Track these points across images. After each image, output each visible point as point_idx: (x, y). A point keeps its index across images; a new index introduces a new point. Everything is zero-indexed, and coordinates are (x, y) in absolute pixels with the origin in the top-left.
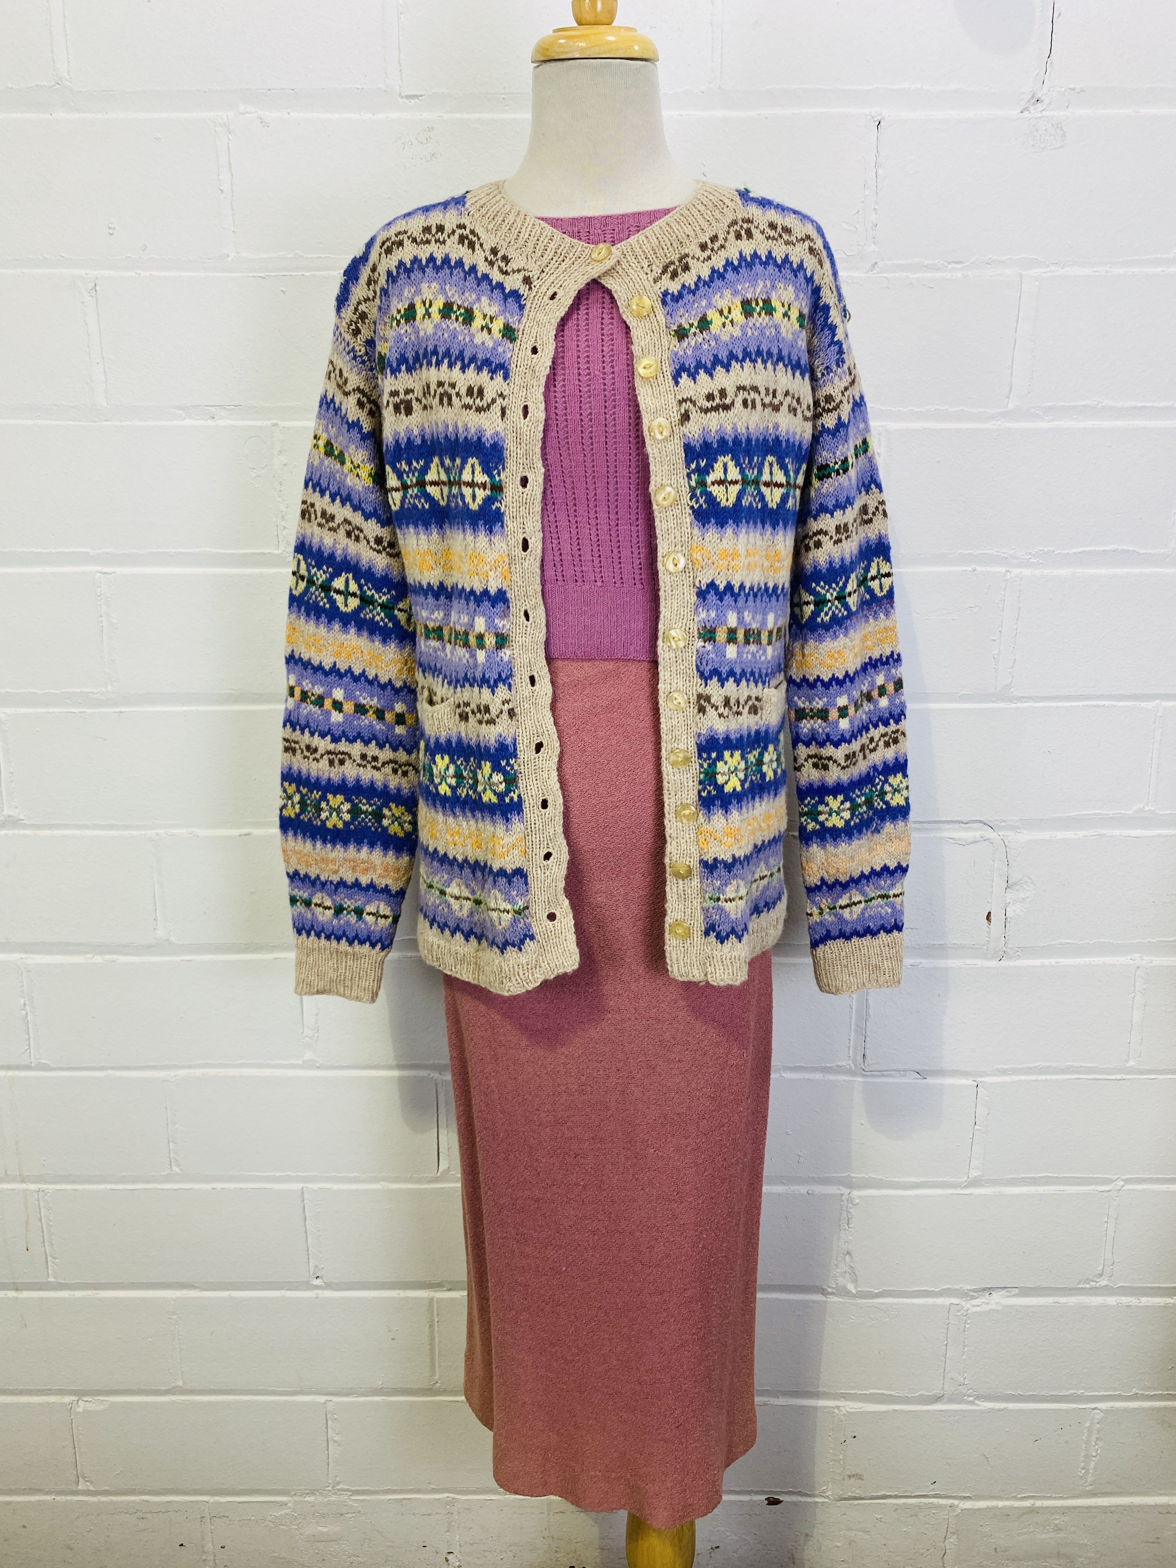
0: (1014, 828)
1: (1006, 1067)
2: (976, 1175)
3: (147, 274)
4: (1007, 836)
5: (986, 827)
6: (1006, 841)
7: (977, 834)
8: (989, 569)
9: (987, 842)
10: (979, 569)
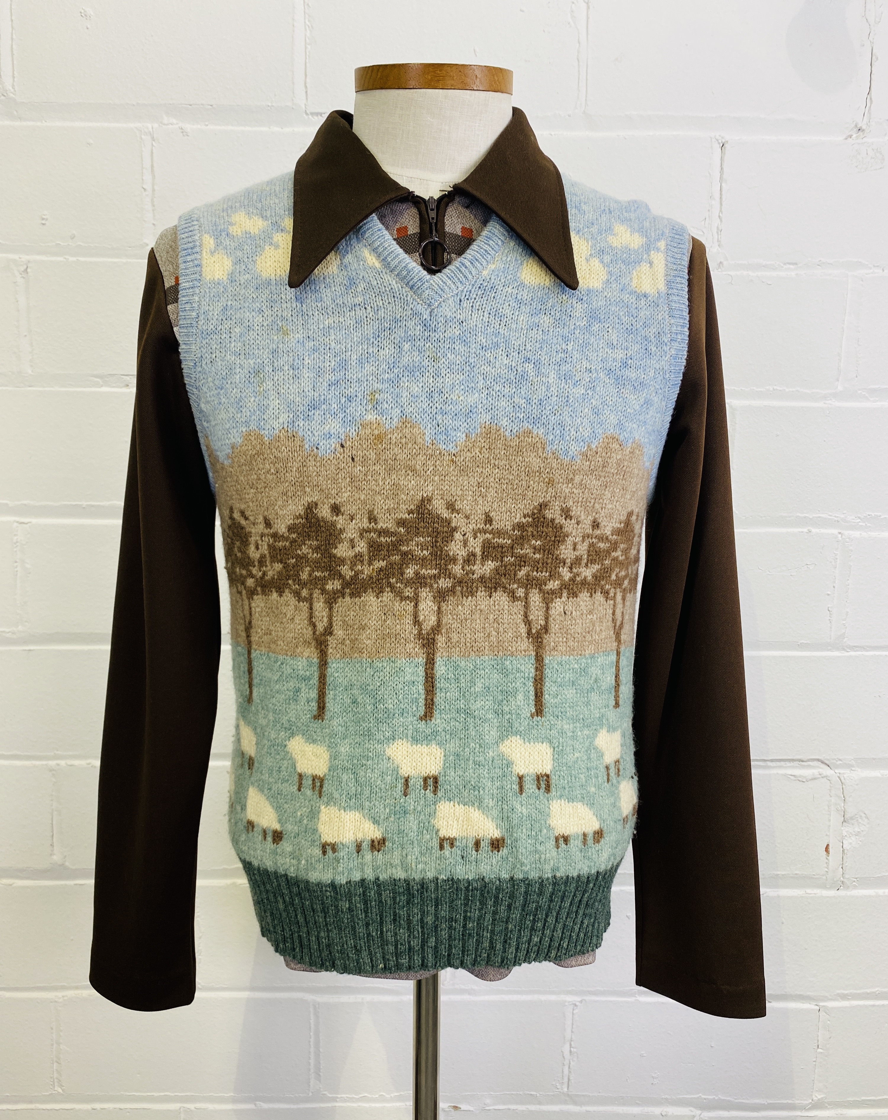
0: (849, 766)
1: (846, 992)
2: (819, 1097)
3: (74, 259)
4: (844, 774)
5: (823, 766)
6: (842, 779)
7: (815, 772)
8: (823, 531)
9: (825, 779)
10: (814, 530)
